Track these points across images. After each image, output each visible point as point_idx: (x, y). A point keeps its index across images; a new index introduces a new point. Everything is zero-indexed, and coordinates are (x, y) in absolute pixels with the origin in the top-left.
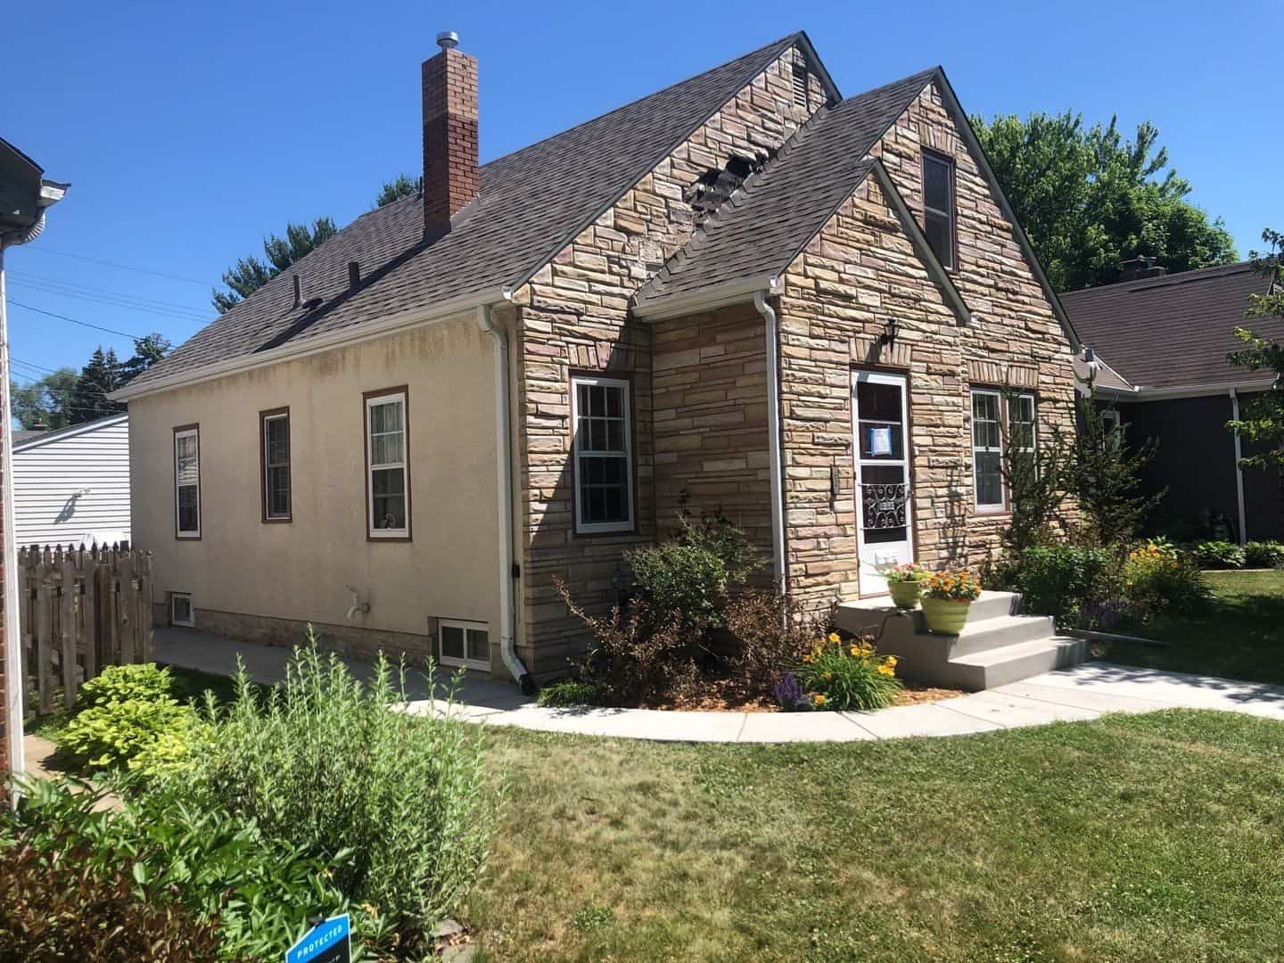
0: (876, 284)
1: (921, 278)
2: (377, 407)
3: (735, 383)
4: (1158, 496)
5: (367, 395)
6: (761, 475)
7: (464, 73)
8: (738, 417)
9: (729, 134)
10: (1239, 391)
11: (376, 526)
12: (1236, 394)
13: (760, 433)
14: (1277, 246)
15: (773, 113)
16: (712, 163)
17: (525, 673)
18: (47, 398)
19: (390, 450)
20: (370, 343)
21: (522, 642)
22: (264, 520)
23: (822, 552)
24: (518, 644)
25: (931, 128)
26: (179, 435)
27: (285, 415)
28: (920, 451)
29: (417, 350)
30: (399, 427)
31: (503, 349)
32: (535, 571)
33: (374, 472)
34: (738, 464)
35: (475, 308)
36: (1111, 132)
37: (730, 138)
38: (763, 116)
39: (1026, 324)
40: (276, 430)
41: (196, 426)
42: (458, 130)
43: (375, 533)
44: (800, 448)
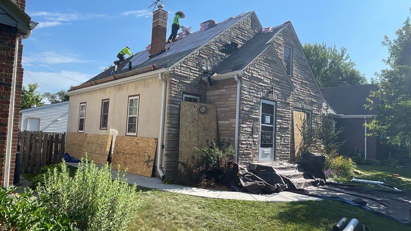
0: (269, 77)
1: (281, 77)
2: (132, 100)
3: (228, 100)
4: (343, 142)
5: (129, 96)
6: (233, 125)
7: (164, 15)
8: (228, 109)
9: (232, 35)
10: (367, 117)
11: (128, 132)
12: (366, 118)
13: (234, 114)
14: (378, 77)
15: (245, 31)
16: (227, 42)
17: (163, 175)
18: (58, 97)
19: (134, 112)
20: (131, 82)
21: (163, 166)
22: (100, 129)
23: (248, 149)
24: (162, 167)
25: (287, 38)
26: (82, 105)
27: (108, 101)
28: (278, 124)
29: (143, 85)
30: (137, 106)
31: (165, 85)
32: (168, 147)
33: (129, 117)
34: (227, 122)
35: (158, 74)
36: (335, 49)
37: (233, 36)
38: (242, 31)
39: (310, 93)
40: (105, 105)
41: (86, 103)
42: (161, 30)
43: (128, 134)
44: (245, 119)
